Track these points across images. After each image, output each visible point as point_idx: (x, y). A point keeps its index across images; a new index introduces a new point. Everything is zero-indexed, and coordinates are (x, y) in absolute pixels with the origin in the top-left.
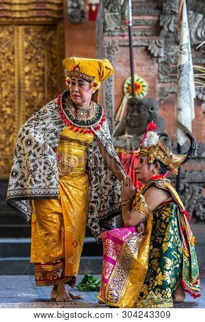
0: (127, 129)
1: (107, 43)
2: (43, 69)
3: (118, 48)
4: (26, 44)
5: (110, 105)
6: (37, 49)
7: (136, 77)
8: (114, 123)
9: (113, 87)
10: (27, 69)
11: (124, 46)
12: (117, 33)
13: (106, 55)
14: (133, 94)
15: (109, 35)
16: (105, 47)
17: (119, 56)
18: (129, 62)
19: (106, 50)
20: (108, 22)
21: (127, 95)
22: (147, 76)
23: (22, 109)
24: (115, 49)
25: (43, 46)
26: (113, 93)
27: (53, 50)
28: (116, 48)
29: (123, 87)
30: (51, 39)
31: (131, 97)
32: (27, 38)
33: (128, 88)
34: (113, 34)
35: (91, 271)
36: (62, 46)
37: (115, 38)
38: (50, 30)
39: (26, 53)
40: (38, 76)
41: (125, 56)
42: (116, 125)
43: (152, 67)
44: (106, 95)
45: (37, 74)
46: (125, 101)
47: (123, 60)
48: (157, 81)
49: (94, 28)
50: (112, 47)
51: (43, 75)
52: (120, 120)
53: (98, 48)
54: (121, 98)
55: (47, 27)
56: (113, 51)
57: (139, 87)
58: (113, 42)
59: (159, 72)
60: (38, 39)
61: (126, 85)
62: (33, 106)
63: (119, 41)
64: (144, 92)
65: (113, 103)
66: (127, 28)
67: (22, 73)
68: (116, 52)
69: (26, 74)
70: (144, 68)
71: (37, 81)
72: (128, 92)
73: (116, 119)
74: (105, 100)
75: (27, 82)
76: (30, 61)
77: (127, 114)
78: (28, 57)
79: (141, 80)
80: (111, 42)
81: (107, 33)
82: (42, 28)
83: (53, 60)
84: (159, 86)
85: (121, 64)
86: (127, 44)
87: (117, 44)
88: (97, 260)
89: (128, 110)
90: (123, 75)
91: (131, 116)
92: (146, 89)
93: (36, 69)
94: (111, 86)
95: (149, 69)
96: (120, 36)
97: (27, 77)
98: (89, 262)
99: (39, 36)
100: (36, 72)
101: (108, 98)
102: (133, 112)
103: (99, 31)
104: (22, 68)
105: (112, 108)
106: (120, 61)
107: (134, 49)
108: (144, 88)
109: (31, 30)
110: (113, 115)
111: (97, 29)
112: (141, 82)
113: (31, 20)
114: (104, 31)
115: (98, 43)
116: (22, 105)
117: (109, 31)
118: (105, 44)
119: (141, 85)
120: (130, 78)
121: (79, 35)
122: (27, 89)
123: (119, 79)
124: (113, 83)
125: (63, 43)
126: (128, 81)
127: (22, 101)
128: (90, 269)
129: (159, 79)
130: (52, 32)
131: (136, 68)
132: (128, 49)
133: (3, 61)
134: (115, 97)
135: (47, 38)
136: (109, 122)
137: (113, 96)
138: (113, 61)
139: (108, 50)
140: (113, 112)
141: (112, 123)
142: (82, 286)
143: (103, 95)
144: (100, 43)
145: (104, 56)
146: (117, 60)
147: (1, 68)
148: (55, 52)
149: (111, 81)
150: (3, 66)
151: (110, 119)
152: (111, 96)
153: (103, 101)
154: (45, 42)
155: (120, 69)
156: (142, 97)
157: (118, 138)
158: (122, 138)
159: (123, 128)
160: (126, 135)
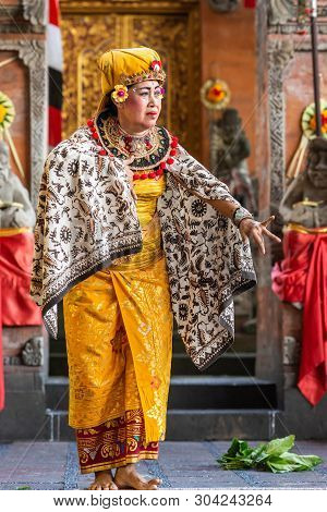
0: (307, 192)
1: (274, 46)
3: (292, 53)
5: (278, 149)
7: (323, 103)
8: (285, 181)
9: (284, 119)
11: (303, 50)
12: (291, 29)
13: (272, 65)
14: (317, 132)
15: (276, 32)
16: (271, 51)
17: (294, 67)
18: (312, 78)
19: (271, 57)
21: (308, 133)
24: (287, 57)
25: (165, 51)
26: (283, 130)
27: (180, 56)
28: (289, 53)
29: (301, 120)
30: (178, 37)
32: (136, 35)
33: (309, 122)
34: (284, 30)
35: (245, 436)
36: (197, 50)
37: (288, 37)
38: (176, 23)
41: (304, 67)
42: (288, 184)
44: (272, 133)
46: (304, 143)
47: (301, 74)
49: (251, 20)
50: (281, 51)
52: (296, 176)
53: (257, 54)
54: (296, 139)
55: (172, 18)
56: (285, 59)
57: (326, 121)
58: (285, 44)
60: (156, 37)
61: (306, 117)
63: (295, 42)
65: (284, 147)
66: (308, 19)
68: (291, 61)
72: (310, 128)
73: (289, 175)
74: (269, 141)
77: (308, 166)
80: (280, 44)
81: (275, 29)
82: (162, 19)
83: (181, 73)
85: (298, 80)
86: (308, 46)
87: (290, 47)
88: (255, 415)
89: (308, 159)
90: (301, 99)
91: (314, 170)
94: (280, 118)
96: (295, 33)
98: (240, 419)
99: (157, 33)
101: (275, 139)
102: (317, 163)
103: (260, 26)
105: (281, 155)
106: (296, 76)
107: (320, 56)
109: (144, 23)
110: (284, 167)
111: (256, 23)
113: (145, 5)
115: (258, 45)
118: (270, 48)
120: (313, 105)
121: (225, 31)
123: (293, 106)
124: (283, 114)
125: (198, 44)
126: (310, 110)
128: (243, 432)
130: (180, 27)
131: (323, 89)
132: (309, 56)
133: (95, 74)
134: (288, 136)
135: (172, 37)
136: (277, 179)
137: (283, 135)
138: (283, 77)
139: (275, 57)
140: (284, 164)
141: (281, 181)
142: (229, 461)
143: (265, 133)
144: (262, 45)
145: (269, 67)
146: (290, 74)
147: (92, 86)
148: (185, 60)
149: (281, 109)
150: (95, 84)
151: (279, 174)
152: (280, 135)
153: (265, 144)
154: (167, 43)
155: (296, 89)
157: (291, 208)
158: (299, 206)
159: (299, 190)
160: (306, 202)
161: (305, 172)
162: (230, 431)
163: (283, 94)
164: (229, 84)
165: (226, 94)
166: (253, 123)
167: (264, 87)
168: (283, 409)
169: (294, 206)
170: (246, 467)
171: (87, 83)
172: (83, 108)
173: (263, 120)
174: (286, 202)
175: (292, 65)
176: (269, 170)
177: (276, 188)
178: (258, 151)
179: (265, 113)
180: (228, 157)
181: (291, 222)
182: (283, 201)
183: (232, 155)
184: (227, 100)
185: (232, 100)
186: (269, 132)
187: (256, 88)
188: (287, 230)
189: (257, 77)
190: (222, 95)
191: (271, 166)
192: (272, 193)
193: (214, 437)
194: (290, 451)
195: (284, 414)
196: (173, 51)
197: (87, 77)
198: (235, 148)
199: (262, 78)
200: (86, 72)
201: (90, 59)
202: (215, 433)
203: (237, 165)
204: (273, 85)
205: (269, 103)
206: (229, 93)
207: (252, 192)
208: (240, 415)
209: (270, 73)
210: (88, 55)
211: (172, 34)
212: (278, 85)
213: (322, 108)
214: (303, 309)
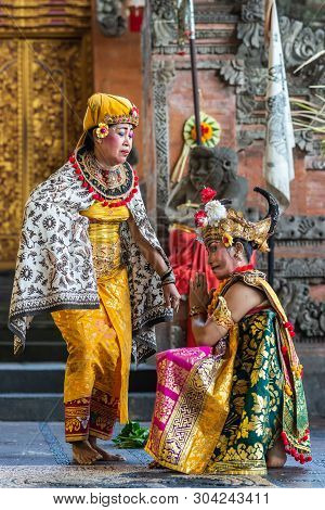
0: (190, 195)
1: (158, 65)
2: (61, 104)
3: (175, 72)
4: (35, 67)
5: (163, 157)
6: (51, 74)
7: (202, 115)
8: (170, 185)
9: (167, 130)
10: (36, 103)
11: (183, 69)
12: (172, 50)
13: (156, 82)
14: (197, 141)
15: (160, 53)
16: (155, 70)
17: (176, 84)
18: (192, 93)
19: (155, 75)
20: (158, 34)
21: (189, 142)
22: (219, 114)
23: (29, 164)
24: (169, 74)
25: (62, 71)
26: (167, 140)
27: (75, 75)
28: (171, 71)
29: (183, 131)
30: (73, 58)
31: (195, 145)
32: (36, 57)
33: (190, 133)
34: (166, 51)
35: (137, 417)
36: (89, 70)
37: (170, 57)
38: (71, 45)
39: (35, 79)
40: (54, 114)
41: (185, 84)
42: (173, 188)
43: (227, 100)
44: (157, 142)
45: (51, 111)
46: (186, 151)
47: (183, 90)
48: (235, 121)
49: (138, 42)
50: (164, 70)
51: (61, 113)
52: (179, 180)
53: (143, 72)
54: (179, 148)
55: (67, 41)
56: (167, 76)
57: (206, 130)
58: (167, 63)
59: (237, 107)
60: (54, 58)
61: (187, 128)
62: (45, 160)
63: (176, 62)
64: (214, 138)
65: (168, 155)
66: (188, 42)
67: (29, 109)
68: (171, 78)
69: (36, 111)
70: (214, 101)
71: (51, 121)
72: (190, 138)
73: (173, 179)
74: (155, 150)
75: (36, 123)
76: (41, 91)
77: (190, 172)
78: (38, 86)
79: (211, 119)
80: (163, 63)
81: (158, 50)
82: (59, 42)
83: (76, 90)
84: (238, 128)
85: (179, 96)
86: (188, 65)
87: (172, 66)
88: (146, 398)
89: (190, 166)
90: (183, 112)
91: (195, 175)
92: (218, 133)
93: (50, 104)
94: (164, 129)
95: (223, 104)
96: (176, 53)
97: (37, 116)
99: (54, 55)
100: (49, 107)
101: (160, 148)
102: (198, 169)
103: (145, 47)
104: (28, 102)
105: (166, 162)
106: (177, 92)
107: (199, 74)
108: (215, 132)
109: (43, 46)
110: (169, 172)
111: (142, 45)
112: (210, 124)
113: (43, 30)
114: (153, 47)
115: (144, 65)
116: (29, 158)
117: (160, 47)
118: (154, 67)
119: (210, 127)
120: (194, 117)
121: (114, 53)
122: (37, 134)
123: (176, 119)
124: (167, 125)
125: (91, 64)
126: (191, 122)
127: (29, 152)
128: (135, 413)
129: (237, 118)
130: (74, 49)
131: (202, 103)
132: (189, 74)
134: (172, 145)
135: (67, 58)
136: (162, 183)
137: (167, 144)
138: (166, 92)
139: (158, 75)
140: (169, 169)
141: (166, 185)
142: (123, 440)
143: (151, 143)
144: (147, 65)
145: (154, 84)
146: (173, 90)
148: (79, 79)
149: (165, 121)
151: (164, 178)
152: (164, 144)
153: (151, 152)
154: (63, 64)
155: (178, 104)
156: (212, 145)
157: (175, 209)
158: (182, 208)
159: (183, 193)
160: (189, 204)
161: (187, 177)
163: (166, 108)
167: (149, 101)
169: (178, 208)
170: (139, 446)
173: (149, 131)
174: (171, 205)
175: (174, 82)
176: (155, 176)
177: (162, 191)
178: (145, 158)
179: (151, 125)
181: (176, 222)
182: (168, 203)
186: (155, 143)
187: (143, 103)
188: (172, 229)
189: (143, 93)
191: (156, 172)
192: (158, 196)
196: (68, 70)
199: (148, 93)
204: (157, 99)
205: (154, 116)
209: (154, 89)
211: (67, 56)
212: (162, 100)
213: (202, 119)
214: (187, 300)
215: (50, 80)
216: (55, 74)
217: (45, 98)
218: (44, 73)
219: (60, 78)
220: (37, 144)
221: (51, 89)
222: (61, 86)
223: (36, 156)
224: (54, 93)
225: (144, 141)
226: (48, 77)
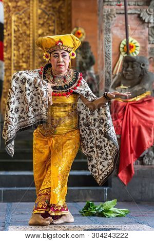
0: (123, 82)
1: (106, 11)
2: (53, 32)
3: (116, 15)
4: (40, 11)
5: (109, 61)
6: (48, 16)
7: (130, 39)
8: (112, 76)
9: (111, 47)
10: (40, 31)
11: (120, 13)
12: (115, 3)
13: (106, 20)
14: (127, 53)
15: (108, 5)
16: (105, 14)
17: (116, 22)
18: (125, 27)
19: (105, 17)
21: (123, 53)
22: (139, 38)
23: (36, 64)
24: (113, 16)
25: (54, 13)
26: (111, 52)
27: (61, 16)
28: (114, 15)
29: (119, 47)
30: (60, 7)
31: (126, 55)
32: (40, 6)
33: (123, 48)
34: (111, 4)
35: (91, 200)
36: (69, 13)
37: (113, 7)
38: (59, 0)
39: (40, 18)
41: (121, 22)
42: (114, 78)
43: (144, 31)
44: (106, 53)
46: (121, 58)
47: (120, 25)
48: (148, 42)
50: (110, 14)
52: (117, 74)
53: (98, 15)
54: (117, 56)
56: (112, 18)
57: (132, 47)
58: (112, 10)
59: (149, 35)
60: (50, 7)
61: (122, 46)
63: (117, 10)
64: (137, 51)
65: (112, 60)
67: (36, 34)
68: (114, 19)
69: (40, 36)
70: (136, 31)
72: (124, 51)
73: (114, 73)
74: (104, 57)
76: (43, 25)
77: (123, 69)
78: (41, 22)
79: (135, 41)
80: (109, 10)
81: (107, 3)
83: (62, 24)
84: (149, 46)
85: (118, 28)
86: (123, 12)
87: (114, 12)
88: (97, 190)
89: (123, 66)
90: (120, 37)
91: (126, 71)
92: (138, 48)
93: (48, 32)
95: (141, 32)
96: (117, 5)
99: (50, 5)
100: (47, 34)
101: (107, 56)
102: (128, 67)
103: (100, 2)
104: (36, 31)
105: (110, 64)
106: (117, 26)
107: (129, 16)
108: (137, 48)
109: (44, 0)
110: (111, 69)
111: (98, 0)
112: (134, 43)
114: (104, 1)
115: (99, 11)
116: (36, 61)
117: (108, 1)
119: (134, 45)
120: (125, 40)
121: (83, 4)
123: (116, 41)
124: (111, 44)
125: (70, 10)
126: (124, 42)
127: (36, 58)
128: (92, 198)
129: (149, 40)
130: (61, 2)
131: (130, 32)
132: (123, 16)
133: (20, 25)
134: (114, 55)
135: (57, 7)
136: (108, 75)
137: (111, 54)
138: (111, 26)
139: (107, 16)
140: (112, 68)
141: (110, 76)
142: (85, 212)
143: (103, 53)
144: (101, 11)
145: (104, 22)
146: (114, 25)
147: (19, 30)
148: (64, 18)
149: (110, 42)
150: (20, 29)
151: (109, 73)
152: (109, 54)
153: (103, 59)
154: (55, 10)
155: (117, 32)
156: (135, 55)
157: (115, 89)
158: (119, 88)
159: (119, 80)
160: (122, 87)
161: (121, 72)
162: (85, 197)
163: (111, 35)
164: (85, 29)
165: (83, 34)
166: (97, 49)
167: (101, 31)
168: (111, 186)
169: (116, 88)
170: (93, 215)
171: (16, 29)
172: (14, 41)
173: (101, 47)
174: (112, 87)
175: (115, 20)
176: (104, 71)
177: (108, 80)
178: (99, 62)
179: (102, 44)
180: (84, 65)
182: (111, 86)
183: (87, 64)
184: (84, 37)
185: (86, 37)
186: (104, 53)
187: (98, 32)
189: (98, 26)
190: (82, 35)
191: (105, 69)
192: (106, 82)
193: (77, 200)
194: (114, 207)
195: (111, 189)
196: (58, 14)
197: (16, 26)
198: (88, 60)
199: (101, 27)
200: (16, 24)
201: (18, 18)
202: (78, 198)
203: (89, 68)
204: (106, 30)
205: (104, 39)
206: (85, 34)
207: (96, 81)
208: (90, 189)
209: (105, 24)
210: (17, 16)
211: (57, 5)
212: (109, 30)
213: (130, 41)
214: (121, 138)
215: (48, 19)
216: (50, 16)
217: (45, 29)
218: (44, 15)
219: (53, 18)
220: (40, 53)
221: (48, 23)
222: (54, 22)
223: (40, 60)
224: (50, 26)
225: (99, 52)
226: (47, 17)
